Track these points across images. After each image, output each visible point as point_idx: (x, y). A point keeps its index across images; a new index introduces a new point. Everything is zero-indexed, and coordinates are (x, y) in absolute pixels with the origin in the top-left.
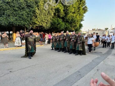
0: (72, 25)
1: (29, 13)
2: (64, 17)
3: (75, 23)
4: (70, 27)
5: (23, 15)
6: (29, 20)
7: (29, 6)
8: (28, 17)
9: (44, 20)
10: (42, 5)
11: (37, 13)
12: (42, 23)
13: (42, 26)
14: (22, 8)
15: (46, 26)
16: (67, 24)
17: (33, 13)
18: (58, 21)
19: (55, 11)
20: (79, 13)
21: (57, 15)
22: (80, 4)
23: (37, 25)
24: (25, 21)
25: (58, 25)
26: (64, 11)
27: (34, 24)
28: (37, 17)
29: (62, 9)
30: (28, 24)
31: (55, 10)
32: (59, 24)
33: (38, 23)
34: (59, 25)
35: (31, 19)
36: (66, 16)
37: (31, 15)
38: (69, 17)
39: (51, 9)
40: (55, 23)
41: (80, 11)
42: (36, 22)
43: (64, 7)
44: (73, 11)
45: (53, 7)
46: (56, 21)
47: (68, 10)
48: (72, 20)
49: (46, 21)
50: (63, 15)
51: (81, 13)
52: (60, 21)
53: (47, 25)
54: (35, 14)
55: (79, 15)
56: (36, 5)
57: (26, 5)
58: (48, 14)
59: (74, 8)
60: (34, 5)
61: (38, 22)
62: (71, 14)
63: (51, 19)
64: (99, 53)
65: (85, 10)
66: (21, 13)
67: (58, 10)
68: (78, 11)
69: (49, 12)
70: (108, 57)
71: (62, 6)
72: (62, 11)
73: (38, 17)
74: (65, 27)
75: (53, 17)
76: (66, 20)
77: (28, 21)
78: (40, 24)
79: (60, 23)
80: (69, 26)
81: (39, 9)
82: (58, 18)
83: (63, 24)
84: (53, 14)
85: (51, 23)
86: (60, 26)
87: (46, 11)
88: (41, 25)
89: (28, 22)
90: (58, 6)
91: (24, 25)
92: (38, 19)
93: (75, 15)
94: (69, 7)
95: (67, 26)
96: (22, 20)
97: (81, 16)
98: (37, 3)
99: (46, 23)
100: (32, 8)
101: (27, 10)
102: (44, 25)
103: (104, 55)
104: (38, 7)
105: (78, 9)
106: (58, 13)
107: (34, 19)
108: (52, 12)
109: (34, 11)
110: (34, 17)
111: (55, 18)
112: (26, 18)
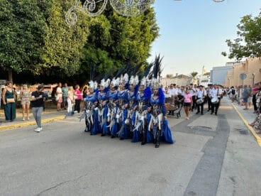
1: (21, 32)
2: (111, 46)
5: (3, 37)
6: (22, 50)
7: (20, 15)
8: (20, 43)
9: (63, 52)
10: (57, 13)
11: (46, 35)
12: (59, 59)
13: (57, 68)
15: (69, 67)
16: (119, 65)
17: (32, 33)
18: (98, 56)
19: (91, 32)
20: (144, 38)
21: (95, 42)
22: (145, 19)
23: (45, 65)
24: (11, 54)
25: (98, 64)
26: (111, 31)
27: (37, 63)
28: (43, 44)
29: (106, 26)
30: (19, 62)
31: (91, 28)
32: (101, 62)
33: (48, 60)
34: (101, 66)
35: (27, 50)
36: (115, 45)
37: (26, 38)
38: (124, 47)
39: (81, 26)
40: (91, 60)
41: (146, 35)
42: (44, 57)
43: (111, 23)
44: (132, 34)
45: (86, 22)
46: (93, 56)
47: (121, 31)
48: (130, 54)
49: (69, 55)
50: (109, 43)
51: (148, 39)
52: (104, 55)
53: (72, 66)
54: (39, 35)
55: (143, 43)
56: (42, 14)
57: (14, 12)
58: (72, 38)
59: (133, 26)
60: (36, 13)
61: (49, 56)
62: (126, 42)
63: (80, 50)
64: (204, 129)
65: (155, 35)
67: (96, 30)
68: (142, 35)
69: (75, 33)
70: (230, 138)
71: (106, 20)
72: (107, 32)
73: (47, 43)
74: (115, 70)
75: (84, 47)
76: (115, 54)
77: (18, 53)
78: (53, 61)
79: (103, 60)
81: (49, 25)
82: (99, 49)
83: (111, 62)
84: (85, 39)
85: (81, 60)
86: (103, 67)
87: (67, 29)
88: (55, 64)
89: (19, 57)
90: (96, 20)
91: (8, 65)
92: (46, 48)
93: (135, 42)
94: (122, 24)
95: (118, 67)
97: (147, 44)
98: (42, 8)
99: (69, 60)
100: (31, 20)
101: (17, 25)
102: (64, 64)
103: (218, 134)
104: (46, 19)
105: (141, 30)
106: (96, 36)
107: (36, 50)
108: (84, 33)
109: (37, 29)
110: (37, 45)
111: (91, 49)
112: (13, 47)
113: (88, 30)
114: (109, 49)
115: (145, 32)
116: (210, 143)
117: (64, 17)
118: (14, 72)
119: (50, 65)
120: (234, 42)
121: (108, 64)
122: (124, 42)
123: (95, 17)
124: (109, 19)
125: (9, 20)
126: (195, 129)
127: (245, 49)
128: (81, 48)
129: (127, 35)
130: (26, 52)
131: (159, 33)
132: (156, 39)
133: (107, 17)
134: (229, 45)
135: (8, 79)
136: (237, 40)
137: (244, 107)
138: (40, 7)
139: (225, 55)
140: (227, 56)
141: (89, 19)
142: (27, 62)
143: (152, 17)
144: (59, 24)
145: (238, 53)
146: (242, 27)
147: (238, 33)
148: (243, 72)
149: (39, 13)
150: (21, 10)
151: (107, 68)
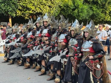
0: (106, 9)
4: (103, 15)
9: (44, 2)
12: (42, 7)
16: (95, 9)
23: (31, 12)
24: (9, 5)
25: (74, 10)
27: (26, 11)
34: (76, 11)
42: (29, 6)
49: (50, 3)
53: (52, 12)
61: (34, 5)
74: (91, 14)
78: (38, 8)
79: (79, 5)
80: (99, 11)
83: (86, 7)
86: (78, 12)
88: (39, 11)
96: (2, 3)
119: (35, 12)
121: (82, 9)
151: (81, 12)
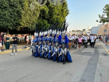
1: (12, 13)
3: (59, 25)
5: (5, 15)
7: (12, 6)
8: (12, 17)
9: (29, 21)
10: (27, 5)
11: (22, 14)
12: (28, 24)
13: (27, 28)
14: (4, 8)
15: (31, 27)
17: (17, 13)
18: (43, 23)
21: (42, 16)
22: (63, 7)
23: (22, 26)
25: (43, 26)
26: (49, 12)
27: (19, 26)
28: (21, 18)
29: (47, 10)
30: (11, 25)
31: (41, 11)
32: (45, 25)
33: (23, 24)
35: (14, 20)
36: (51, 18)
37: (14, 15)
38: (54, 19)
39: (36, 10)
40: (40, 24)
42: (21, 23)
43: (49, 9)
44: (57, 13)
45: (38, 8)
46: (42, 22)
47: (53, 12)
48: (57, 22)
49: (32, 22)
50: (48, 17)
51: (64, 15)
52: (46, 22)
53: (33, 27)
54: (19, 14)
55: (62, 17)
56: (21, 5)
57: (9, 5)
58: (33, 15)
59: (58, 10)
61: (23, 23)
62: (55, 16)
64: (88, 53)
65: (68, 13)
66: (2, 13)
67: (43, 12)
68: (62, 13)
69: (34, 13)
70: (99, 57)
71: (47, 7)
72: (47, 12)
75: (38, 19)
76: (51, 22)
77: (11, 21)
81: (23, 10)
82: (44, 20)
83: (49, 25)
84: (38, 15)
85: (37, 24)
86: (46, 27)
87: (31, 11)
88: (26, 26)
89: (11, 23)
91: (7, 27)
92: (22, 20)
93: (59, 17)
94: (53, 9)
96: (4, 21)
97: (64, 17)
99: (32, 24)
100: (16, 8)
101: (10, 10)
102: (29, 26)
103: (94, 55)
104: (22, 7)
105: (62, 11)
106: (43, 14)
107: (18, 20)
108: (38, 13)
109: (18, 11)
110: (18, 18)
111: (41, 20)
112: (9, 19)
113: (39, 12)
114: (48, 20)
115: (63, 12)
116: (91, 59)
117: (29, 6)
118: (9, 29)
119: (24, 26)
120: (102, 16)
122: (54, 16)
123: (42, 6)
124: (48, 7)
125: (7, 8)
126: (85, 53)
127: (106, 19)
128: (37, 19)
129: (55, 13)
130: (14, 21)
131: (69, 12)
132: (68, 15)
133: (47, 6)
134: (100, 17)
135: (7, 32)
136: (103, 15)
137: (106, 44)
138: (20, 2)
139: (97, 21)
140: (99, 22)
141: (40, 7)
142: (15, 25)
143: (66, 6)
144: (28, 9)
145: (103, 20)
146: (105, 10)
147: (104, 12)
148: (105, 29)
149: (19, 5)
150: (12, 4)
151: (47, 27)
